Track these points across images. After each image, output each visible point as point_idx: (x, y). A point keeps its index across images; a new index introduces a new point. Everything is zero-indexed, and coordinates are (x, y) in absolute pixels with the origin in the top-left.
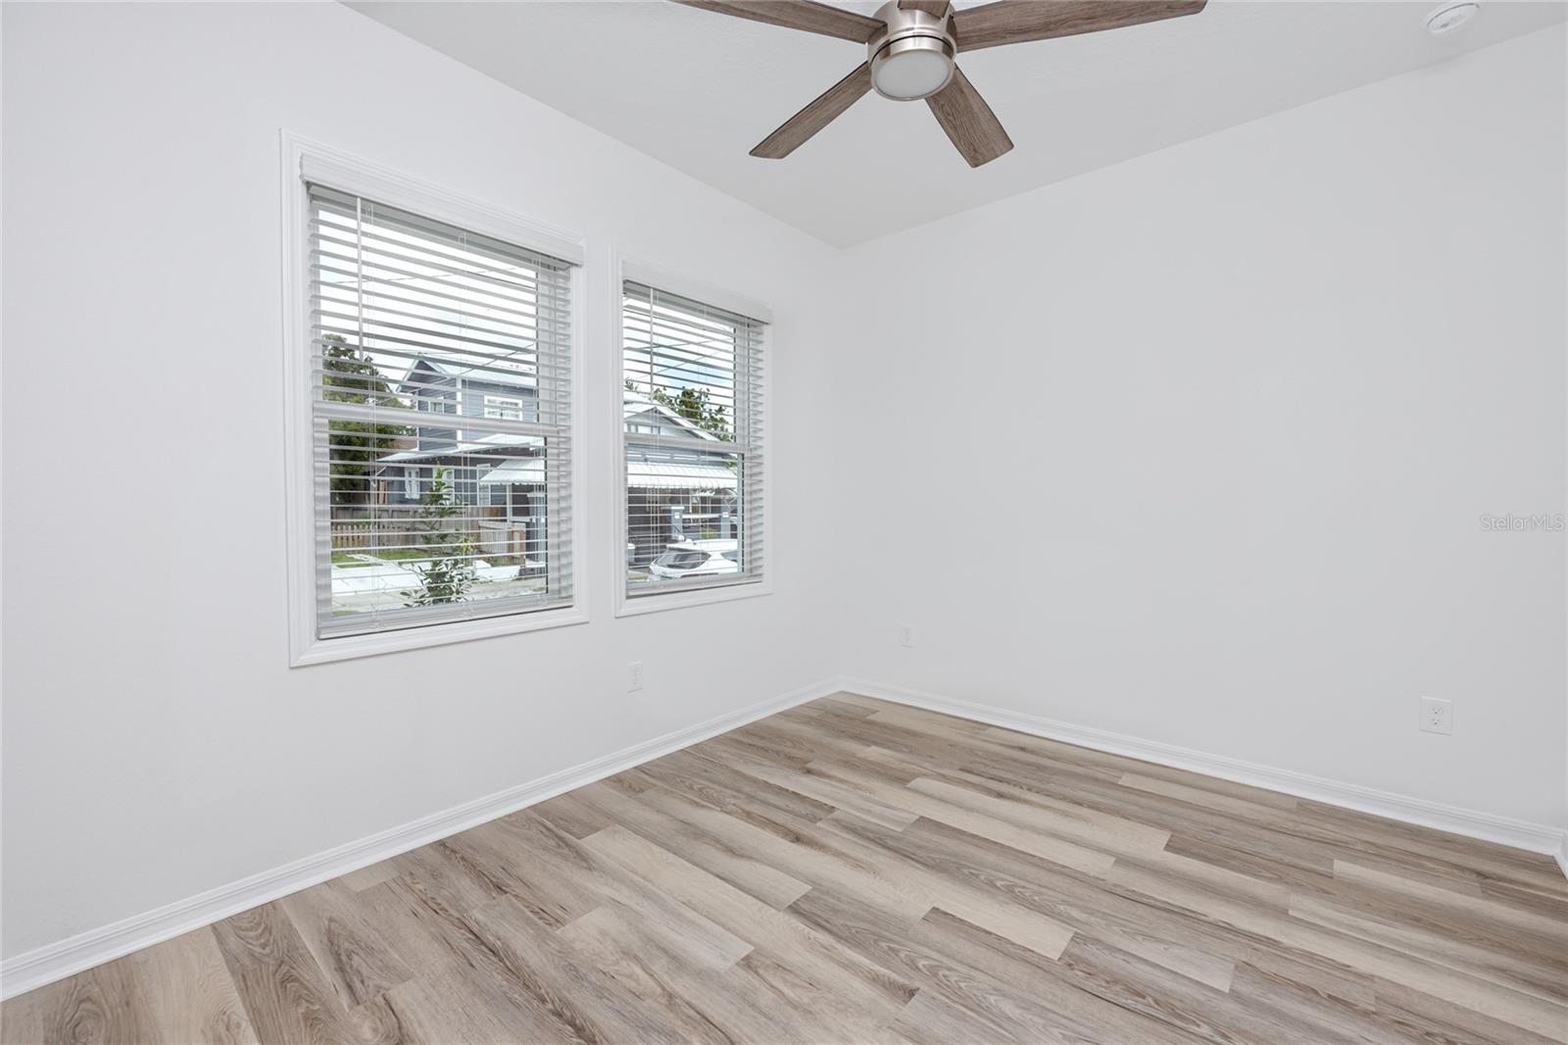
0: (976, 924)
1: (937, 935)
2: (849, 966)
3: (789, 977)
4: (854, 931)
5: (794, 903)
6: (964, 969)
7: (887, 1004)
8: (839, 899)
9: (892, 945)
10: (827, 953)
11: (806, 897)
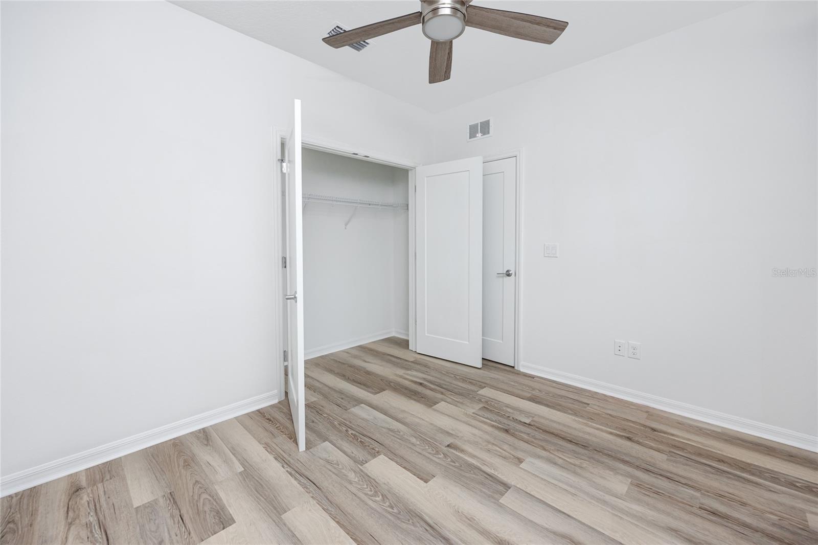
0: (409, 473)
1: (430, 468)
2: (474, 456)
3: (499, 454)
4: (472, 472)
5: (508, 490)
6: (424, 453)
7: (459, 443)
8: (481, 491)
9: (453, 464)
10: (484, 462)
11: (503, 495)
